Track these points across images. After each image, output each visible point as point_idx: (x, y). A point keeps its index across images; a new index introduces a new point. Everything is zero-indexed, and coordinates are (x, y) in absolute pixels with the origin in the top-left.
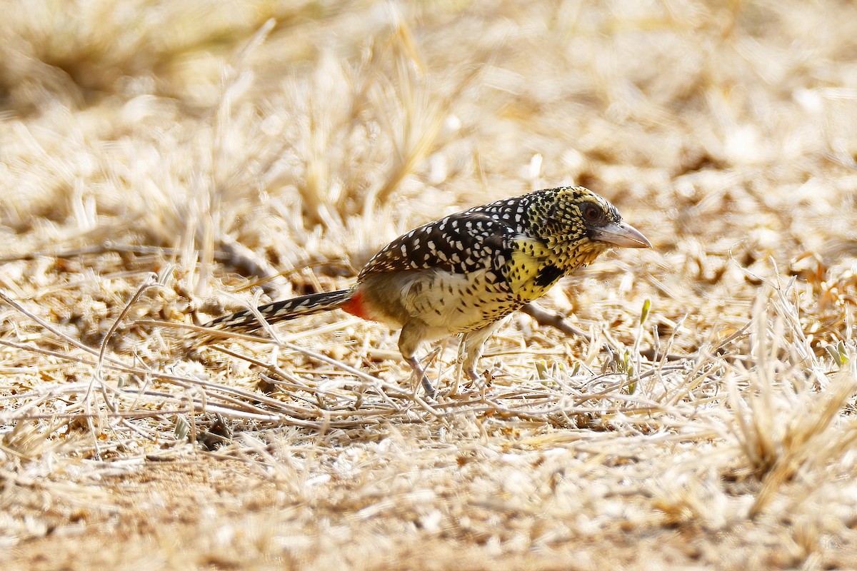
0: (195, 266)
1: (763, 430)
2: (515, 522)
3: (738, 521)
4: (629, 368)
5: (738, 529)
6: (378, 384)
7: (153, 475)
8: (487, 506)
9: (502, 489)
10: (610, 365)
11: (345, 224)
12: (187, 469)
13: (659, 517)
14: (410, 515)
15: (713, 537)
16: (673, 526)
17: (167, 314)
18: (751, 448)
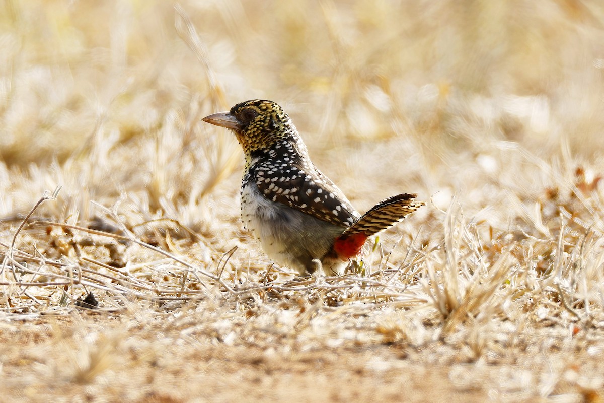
0: (76, 222)
1: (451, 293)
2: (284, 340)
3: (431, 341)
4: (362, 270)
5: (432, 346)
6: (195, 270)
7: (45, 320)
8: (266, 331)
9: (276, 322)
10: (350, 268)
11: (177, 209)
12: (68, 319)
13: (380, 338)
14: (214, 334)
15: (416, 349)
16: (389, 343)
17: (57, 244)
18: (442, 305)
